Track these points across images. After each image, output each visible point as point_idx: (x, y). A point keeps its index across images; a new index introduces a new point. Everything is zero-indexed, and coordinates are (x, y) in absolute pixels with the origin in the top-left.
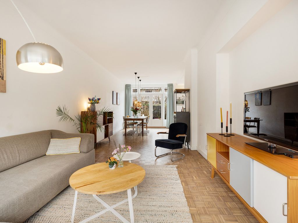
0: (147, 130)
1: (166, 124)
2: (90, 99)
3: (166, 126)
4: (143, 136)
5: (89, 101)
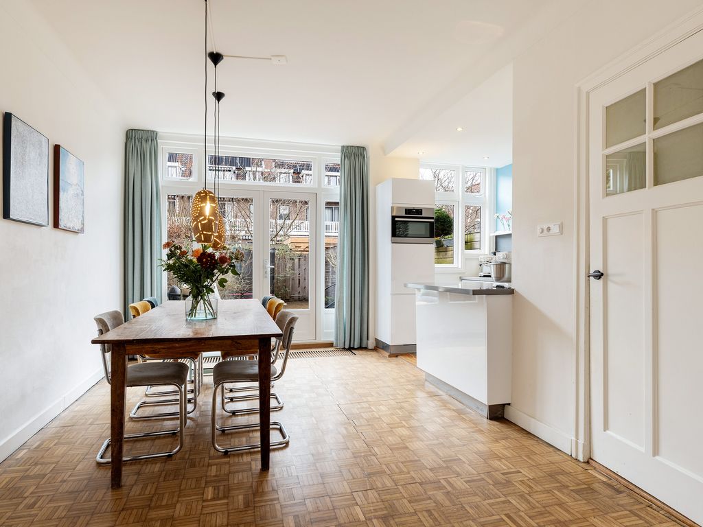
1: (333, 330)
3: (332, 339)
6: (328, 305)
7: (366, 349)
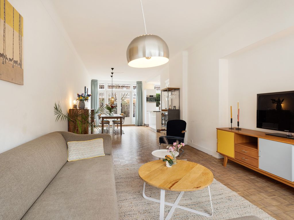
0: (118, 128)
1: (135, 122)
2: (79, 96)
3: (135, 124)
4: (121, 135)
5: (77, 98)
6: (134, 117)
7: (142, 126)
